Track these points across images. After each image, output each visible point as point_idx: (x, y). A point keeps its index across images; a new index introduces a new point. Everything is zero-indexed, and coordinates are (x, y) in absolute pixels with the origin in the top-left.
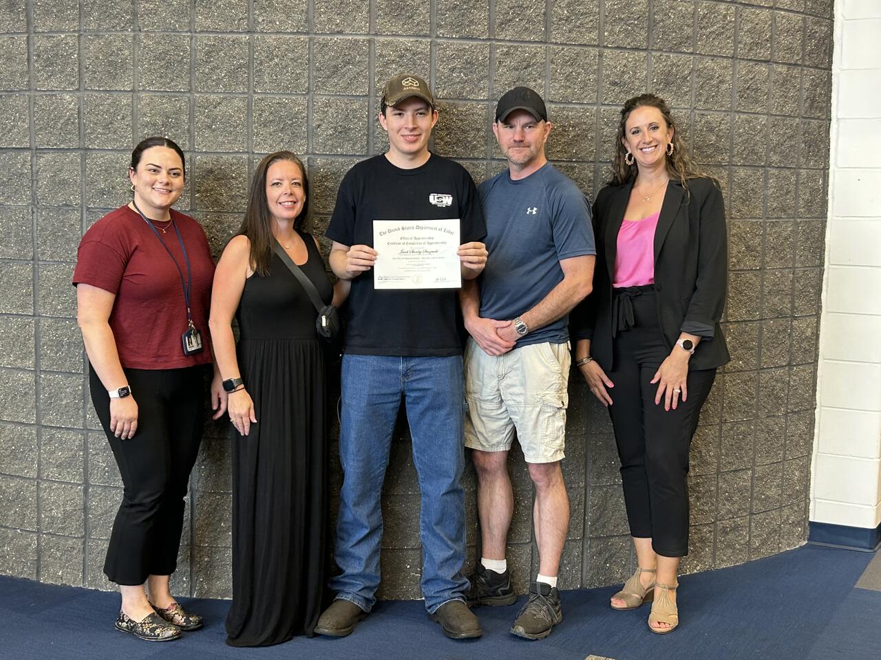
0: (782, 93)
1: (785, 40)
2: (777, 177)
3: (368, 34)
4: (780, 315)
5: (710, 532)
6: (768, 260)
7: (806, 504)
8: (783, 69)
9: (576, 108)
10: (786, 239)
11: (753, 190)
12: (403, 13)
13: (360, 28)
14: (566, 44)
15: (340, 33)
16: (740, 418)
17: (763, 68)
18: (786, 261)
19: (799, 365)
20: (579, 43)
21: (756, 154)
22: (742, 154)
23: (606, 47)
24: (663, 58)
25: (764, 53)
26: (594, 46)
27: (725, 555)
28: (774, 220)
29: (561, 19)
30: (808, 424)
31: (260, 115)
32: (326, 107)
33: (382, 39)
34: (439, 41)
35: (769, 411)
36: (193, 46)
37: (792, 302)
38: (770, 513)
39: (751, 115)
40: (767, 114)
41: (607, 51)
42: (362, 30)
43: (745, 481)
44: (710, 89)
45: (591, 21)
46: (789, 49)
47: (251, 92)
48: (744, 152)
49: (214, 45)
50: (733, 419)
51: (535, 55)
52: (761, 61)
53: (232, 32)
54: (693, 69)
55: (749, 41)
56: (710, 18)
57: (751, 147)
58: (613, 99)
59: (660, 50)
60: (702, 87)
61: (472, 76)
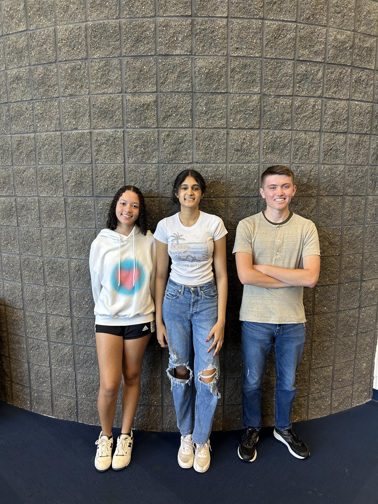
0: (355, 151)
1: (357, 119)
2: (352, 202)
3: (90, 128)
4: (353, 280)
5: (305, 400)
6: (345, 249)
7: (371, 381)
8: (356, 137)
9: (213, 166)
10: (357, 237)
11: (334, 210)
12: (108, 115)
13: (86, 125)
14: (205, 128)
15: (76, 129)
16: (325, 339)
17: (341, 137)
18: (357, 249)
19: (366, 307)
20: (214, 126)
21: (336, 188)
22: (326, 189)
23: (231, 128)
24: (271, 133)
25: (342, 128)
26: (224, 128)
27: (315, 412)
28: (349, 227)
29: (201, 113)
30: (372, 338)
31: (42, 176)
32: (71, 170)
33: (96, 131)
34: (128, 130)
35: (345, 334)
36: (12, 141)
37: (362, 272)
38: (345, 388)
39: (333, 166)
40: (345, 164)
41: (232, 131)
42: (87, 127)
43: (328, 372)
44: (303, 151)
45: (221, 113)
46: (361, 124)
47: (37, 164)
48: (328, 188)
49: (20, 140)
50: (320, 339)
51: (185, 135)
52: (341, 133)
53: (27, 133)
54: (291, 139)
55: (331, 120)
56: (303, 108)
57: (332, 184)
58: (236, 159)
59: (268, 128)
60: (298, 150)
61: (149, 150)
